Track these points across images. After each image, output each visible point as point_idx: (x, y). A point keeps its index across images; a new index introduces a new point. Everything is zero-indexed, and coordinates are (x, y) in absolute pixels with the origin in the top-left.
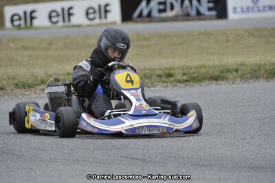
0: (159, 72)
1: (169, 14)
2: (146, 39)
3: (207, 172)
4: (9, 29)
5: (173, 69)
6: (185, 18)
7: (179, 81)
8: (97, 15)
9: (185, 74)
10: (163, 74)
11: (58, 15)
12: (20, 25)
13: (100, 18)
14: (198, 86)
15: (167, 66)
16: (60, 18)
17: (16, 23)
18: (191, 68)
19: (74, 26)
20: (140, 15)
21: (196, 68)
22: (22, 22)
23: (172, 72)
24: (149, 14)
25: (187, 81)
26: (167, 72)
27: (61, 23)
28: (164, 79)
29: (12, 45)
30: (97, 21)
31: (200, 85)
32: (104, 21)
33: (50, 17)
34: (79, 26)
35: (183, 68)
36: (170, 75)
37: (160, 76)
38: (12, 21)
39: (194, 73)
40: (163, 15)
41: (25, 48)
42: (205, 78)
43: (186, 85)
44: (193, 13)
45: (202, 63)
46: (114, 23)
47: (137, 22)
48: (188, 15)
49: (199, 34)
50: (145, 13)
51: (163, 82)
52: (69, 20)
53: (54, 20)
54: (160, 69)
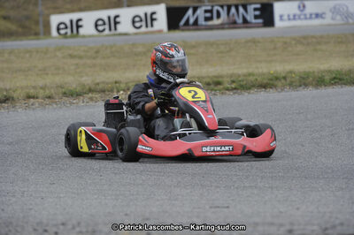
0: (208, 80)
1: (216, 22)
2: (194, 47)
3: (259, 181)
4: (55, 38)
5: (221, 77)
6: (232, 26)
7: (228, 89)
8: (144, 23)
9: (233, 82)
10: (211, 82)
11: (104, 24)
12: (66, 33)
13: (147, 26)
14: (246, 94)
15: (215, 74)
16: (107, 27)
17: (62, 32)
18: (239, 76)
19: (120, 34)
20: (187, 23)
21: (245, 75)
22: (69, 31)
23: (220, 80)
24: (196, 22)
25: (235, 89)
26: (215, 79)
27: (107, 32)
28: (212, 86)
29: (58, 54)
30: (144, 29)
31: (249, 93)
32: (150, 29)
33: (96, 25)
34: (126, 34)
35: (231, 76)
36: (218, 83)
37: (208, 84)
38: (58, 29)
39: (243, 81)
40: (210, 23)
41: (71, 56)
42: (253, 86)
43: (234, 93)
44: (240, 21)
45: (251, 70)
46: (160, 31)
47: (183, 30)
48: (235, 22)
49: (247, 42)
50: (192, 21)
51: (212, 90)
52: (116, 29)
53: (100, 28)
54: (209, 77)
